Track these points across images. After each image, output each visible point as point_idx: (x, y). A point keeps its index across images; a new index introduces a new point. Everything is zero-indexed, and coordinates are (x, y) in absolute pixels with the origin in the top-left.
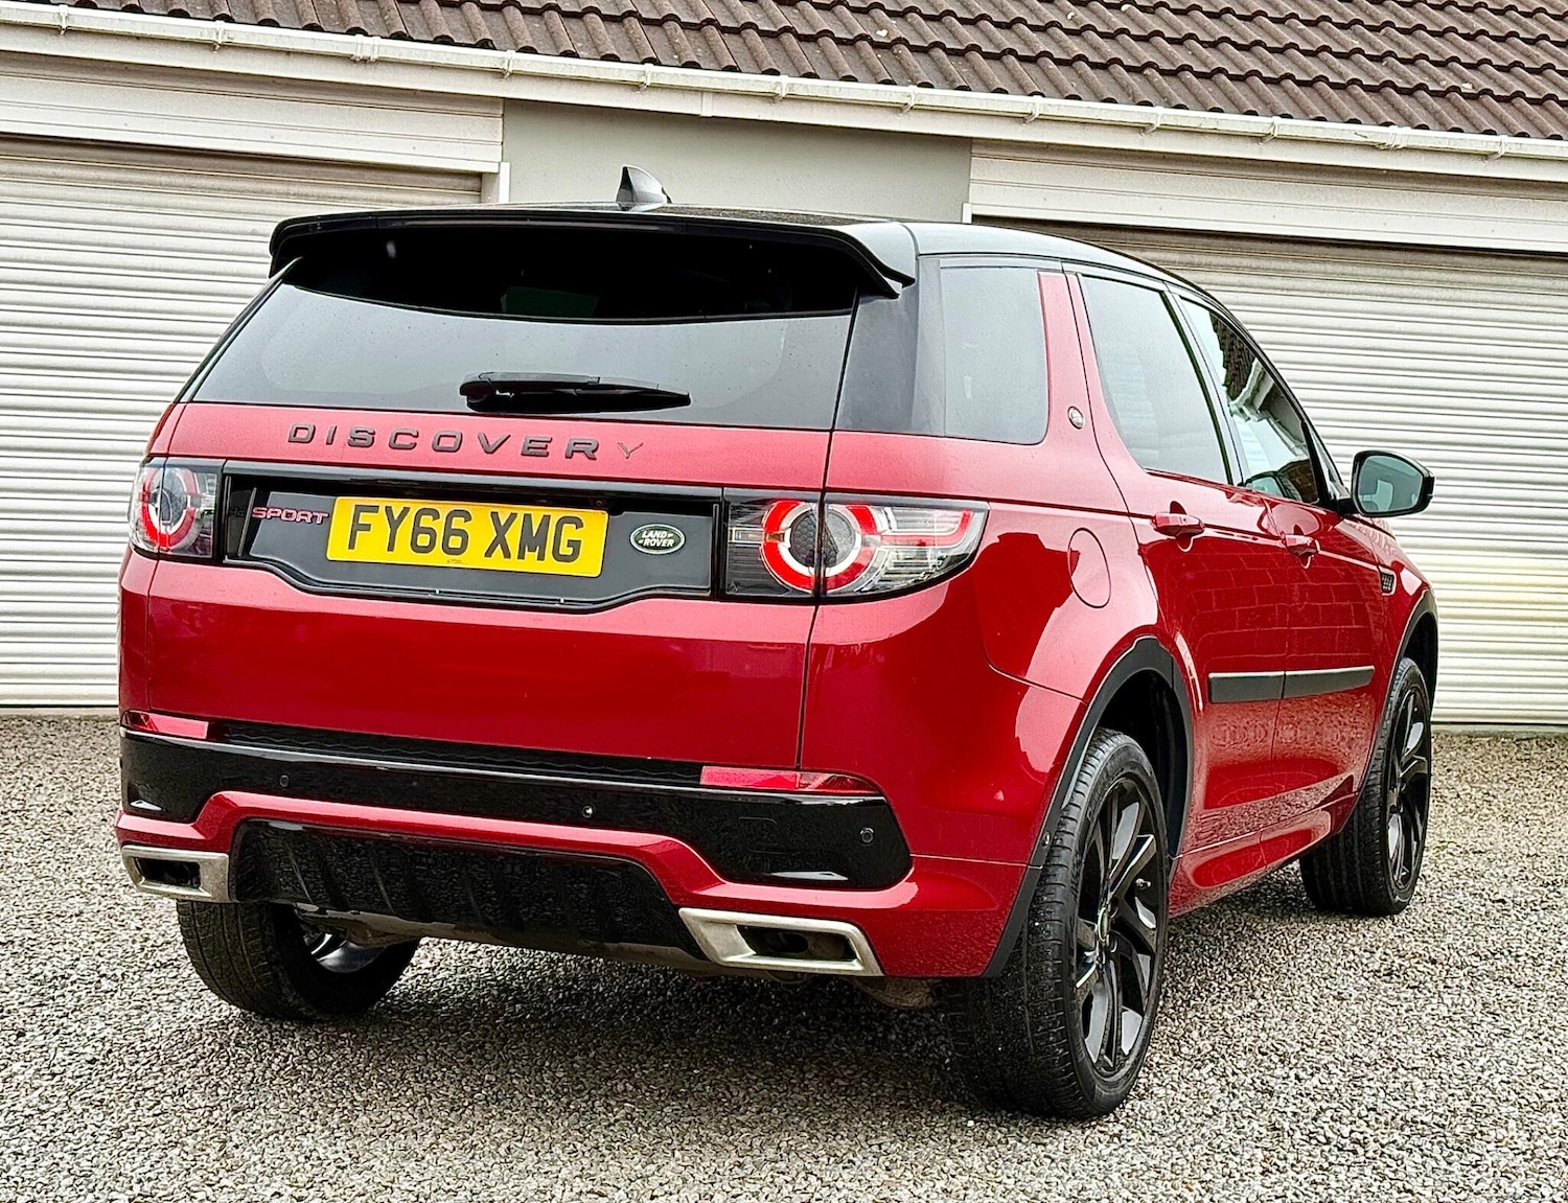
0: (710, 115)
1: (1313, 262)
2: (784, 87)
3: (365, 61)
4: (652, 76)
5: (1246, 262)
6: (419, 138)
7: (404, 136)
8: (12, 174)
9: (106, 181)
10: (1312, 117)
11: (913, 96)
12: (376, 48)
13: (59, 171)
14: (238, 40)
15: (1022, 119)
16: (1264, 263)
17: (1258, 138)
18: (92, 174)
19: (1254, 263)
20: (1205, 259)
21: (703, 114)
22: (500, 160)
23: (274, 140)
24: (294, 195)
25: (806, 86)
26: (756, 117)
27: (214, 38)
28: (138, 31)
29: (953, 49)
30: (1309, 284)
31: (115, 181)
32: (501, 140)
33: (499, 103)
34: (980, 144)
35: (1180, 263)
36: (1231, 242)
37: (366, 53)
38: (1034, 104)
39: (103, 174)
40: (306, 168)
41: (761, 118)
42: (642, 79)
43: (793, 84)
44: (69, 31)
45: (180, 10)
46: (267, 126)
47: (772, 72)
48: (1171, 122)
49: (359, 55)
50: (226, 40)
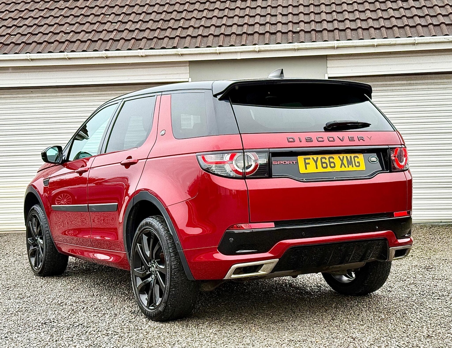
0: (240, 58)
2: (257, 48)
3: (142, 56)
4: (219, 50)
6: (166, 74)
7: (163, 74)
8: (73, 95)
9: (96, 94)
10: (432, 35)
11: (296, 46)
12: (144, 53)
13: (84, 93)
14: (109, 55)
15: (333, 48)
16: (436, 81)
17: (414, 44)
18: (93, 93)
19: (432, 81)
20: (415, 82)
21: (238, 59)
22: (189, 77)
25: (264, 47)
26: (254, 58)
27: (103, 56)
28: (87, 56)
29: (318, 31)
32: (189, 72)
33: (187, 62)
34: (329, 56)
35: (407, 84)
36: (424, 76)
37: (142, 54)
38: (335, 43)
39: (95, 93)
42: (216, 51)
43: (260, 47)
44: (69, 59)
45: (96, 50)
46: (128, 76)
47: (255, 44)
48: (380, 43)
49: (140, 55)
50: (106, 56)
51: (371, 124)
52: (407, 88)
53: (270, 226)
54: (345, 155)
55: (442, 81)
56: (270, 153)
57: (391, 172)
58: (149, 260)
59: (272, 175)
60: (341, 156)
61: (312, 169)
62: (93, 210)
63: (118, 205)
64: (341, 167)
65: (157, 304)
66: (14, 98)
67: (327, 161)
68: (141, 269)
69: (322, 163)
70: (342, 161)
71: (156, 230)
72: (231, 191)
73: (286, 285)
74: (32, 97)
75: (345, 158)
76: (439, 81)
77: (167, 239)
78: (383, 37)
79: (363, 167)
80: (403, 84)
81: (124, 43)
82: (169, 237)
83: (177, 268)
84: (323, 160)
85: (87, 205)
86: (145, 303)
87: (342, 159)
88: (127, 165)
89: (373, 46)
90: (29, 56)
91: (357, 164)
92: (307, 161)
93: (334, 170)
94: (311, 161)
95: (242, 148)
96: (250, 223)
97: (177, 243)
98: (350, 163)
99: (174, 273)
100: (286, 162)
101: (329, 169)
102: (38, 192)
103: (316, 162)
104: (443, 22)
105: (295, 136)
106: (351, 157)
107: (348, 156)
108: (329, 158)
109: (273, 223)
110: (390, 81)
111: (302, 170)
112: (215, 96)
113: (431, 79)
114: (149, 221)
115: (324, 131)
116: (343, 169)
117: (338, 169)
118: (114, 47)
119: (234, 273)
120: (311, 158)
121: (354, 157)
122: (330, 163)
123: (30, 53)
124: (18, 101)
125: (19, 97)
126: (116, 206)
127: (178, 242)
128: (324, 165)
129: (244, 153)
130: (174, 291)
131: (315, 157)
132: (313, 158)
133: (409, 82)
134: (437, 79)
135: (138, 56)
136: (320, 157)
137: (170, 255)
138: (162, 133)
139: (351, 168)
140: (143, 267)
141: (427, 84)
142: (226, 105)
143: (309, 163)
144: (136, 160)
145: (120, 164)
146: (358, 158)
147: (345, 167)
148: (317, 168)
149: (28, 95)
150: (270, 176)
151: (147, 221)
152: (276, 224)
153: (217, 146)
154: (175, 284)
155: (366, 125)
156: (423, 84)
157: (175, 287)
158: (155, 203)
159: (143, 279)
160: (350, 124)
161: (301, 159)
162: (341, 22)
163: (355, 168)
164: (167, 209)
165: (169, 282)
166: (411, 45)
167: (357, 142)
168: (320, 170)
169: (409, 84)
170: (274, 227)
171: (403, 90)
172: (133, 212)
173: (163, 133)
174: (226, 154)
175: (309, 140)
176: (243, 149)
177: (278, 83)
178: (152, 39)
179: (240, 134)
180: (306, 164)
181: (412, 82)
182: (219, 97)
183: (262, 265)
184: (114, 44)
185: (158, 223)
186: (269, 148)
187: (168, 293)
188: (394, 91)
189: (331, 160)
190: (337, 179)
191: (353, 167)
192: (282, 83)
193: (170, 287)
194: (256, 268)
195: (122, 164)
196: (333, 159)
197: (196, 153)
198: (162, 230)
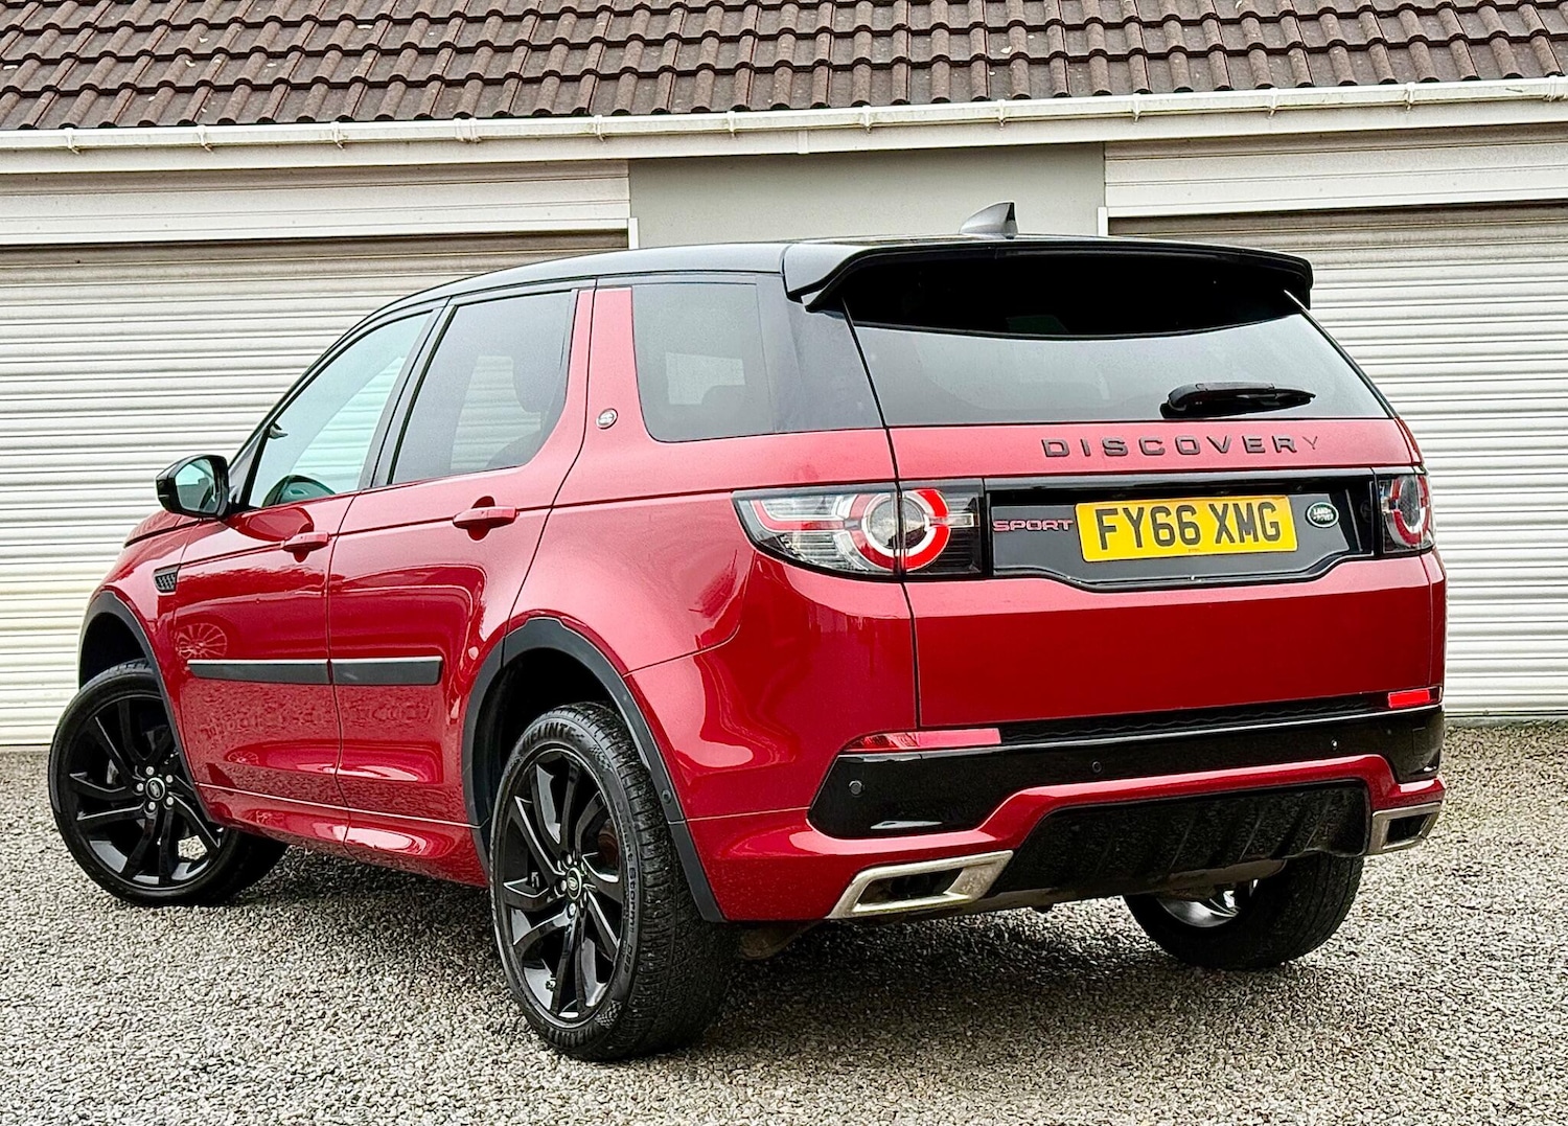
0: (806, 152)
1: (1532, 226)
2: (867, 117)
3: (468, 142)
4: (735, 122)
5: (1450, 234)
6: (551, 204)
7: (539, 204)
10: (1463, 77)
11: (1002, 110)
12: (473, 129)
14: (353, 137)
15: (1128, 117)
16: (1473, 233)
17: (1402, 107)
18: (291, 268)
19: (1461, 234)
20: (1401, 236)
21: (800, 152)
22: (629, 216)
23: (423, 221)
24: (467, 268)
25: (889, 114)
26: (854, 149)
27: (331, 138)
28: (276, 139)
29: (1076, 57)
30: (1528, 250)
31: (311, 272)
32: (628, 198)
33: (623, 164)
34: (1112, 147)
35: (1374, 243)
37: (468, 135)
38: (1133, 102)
39: (299, 267)
40: (477, 243)
41: (859, 149)
42: (726, 127)
43: (876, 114)
44: (214, 147)
45: (306, 117)
47: (860, 104)
48: (1289, 102)
49: (460, 137)
50: (342, 138)
51: (1314, 396)
52: (1374, 255)
53: (985, 739)
54: (1230, 501)
55: (1494, 233)
56: (985, 492)
57: (1379, 556)
58: (557, 854)
59: (993, 569)
60: (1219, 503)
61: (1122, 546)
62: (351, 680)
63: (442, 663)
64: (1218, 541)
65: (591, 1003)
66: (17, 281)
67: (1173, 520)
68: (529, 883)
69: (1157, 527)
70: (1222, 519)
71: (587, 753)
72: (851, 619)
73: (999, 935)
74: (80, 279)
75: (1231, 509)
76: (1484, 233)
77: (629, 784)
78: (1299, 83)
79: (1288, 542)
80: (1361, 243)
81: (405, 93)
82: (636, 778)
83: (663, 884)
84: (1161, 518)
85: (325, 661)
86: (546, 998)
87: (1220, 513)
88: (477, 529)
89: (1264, 112)
90: (73, 138)
91: (1271, 531)
92: (1108, 520)
93: (1196, 550)
94: (1120, 521)
95: (894, 476)
96: (919, 729)
97: (666, 796)
98: (1246, 527)
99: (653, 902)
100: (1039, 523)
101: (1179, 549)
102: (137, 612)
103: (1136, 523)
104: (1500, 32)
105: (1070, 435)
106: (1249, 506)
107: (1242, 501)
108: (1180, 510)
109: (996, 730)
110: (1318, 233)
111: (1092, 551)
112: (795, 296)
113: (1457, 224)
114: (561, 721)
115: (1162, 419)
116: (1226, 547)
117: (1207, 546)
118: (367, 111)
119: (862, 900)
120: (1120, 511)
121: (1261, 507)
122: (1183, 525)
123: (75, 127)
124: (29, 292)
125: (33, 280)
126: (438, 666)
127: (667, 792)
128: (1164, 535)
129: (899, 491)
130: (651, 959)
131: (1133, 506)
132: (1126, 510)
133: (1381, 236)
134: (1477, 228)
135: (454, 141)
136: (1148, 505)
137: (640, 839)
138: (602, 421)
139: (1250, 545)
140: (534, 874)
141: (1443, 243)
142: (832, 326)
143: (1112, 529)
144: (511, 510)
145: (451, 522)
146: (1273, 509)
147: (1232, 540)
148: (1139, 545)
149: (66, 274)
150: (986, 572)
151: (555, 721)
152: (1007, 733)
153: (808, 468)
154: (656, 939)
155: (1298, 398)
156: (1431, 243)
157: (655, 947)
158: (585, 660)
159: (533, 918)
160: (1246, 396)
161: (1086, 512)
162: (1153, 27)
163: (1264, 545)
164: (630, 682)
165: (636, 930)
166: (1393, 110)
167: (1270, 458)
168: (1150, 549)
169: (1382, 243)
170: (999, 742)
171: (1362, 262)
172: (501, 686)
173: (607, 418)
174: (839, 498)
175: (1115, 449)
176: (896, 480)
177: (1008, 254)
178: (499, 82)
179: (885, 427)
180: (1104, 530)
181: (1392, 236)
182: (808, 299)
183: (955, 872)
184: (367, 99)
185: (594, 728)
186: (983, 477)
187: (631, 966)
188: (1331, 266)
189: (1187, 517)
190: (1200, 581)
191: (1256, 539)
192: (1020, 253)
193: (638, 948)
194: (936, 882)
195: (459, 525)
196: (1194, 512)
197: (731, 490)
198: (610, 754)
